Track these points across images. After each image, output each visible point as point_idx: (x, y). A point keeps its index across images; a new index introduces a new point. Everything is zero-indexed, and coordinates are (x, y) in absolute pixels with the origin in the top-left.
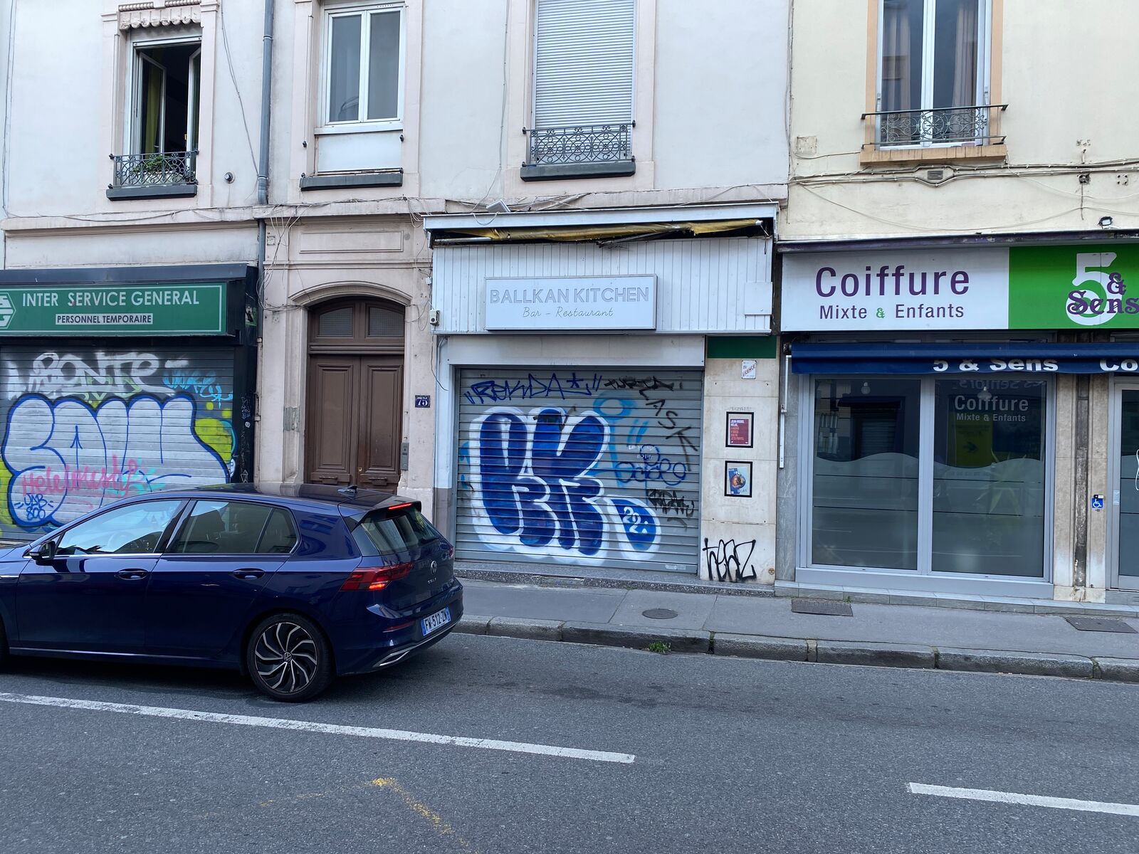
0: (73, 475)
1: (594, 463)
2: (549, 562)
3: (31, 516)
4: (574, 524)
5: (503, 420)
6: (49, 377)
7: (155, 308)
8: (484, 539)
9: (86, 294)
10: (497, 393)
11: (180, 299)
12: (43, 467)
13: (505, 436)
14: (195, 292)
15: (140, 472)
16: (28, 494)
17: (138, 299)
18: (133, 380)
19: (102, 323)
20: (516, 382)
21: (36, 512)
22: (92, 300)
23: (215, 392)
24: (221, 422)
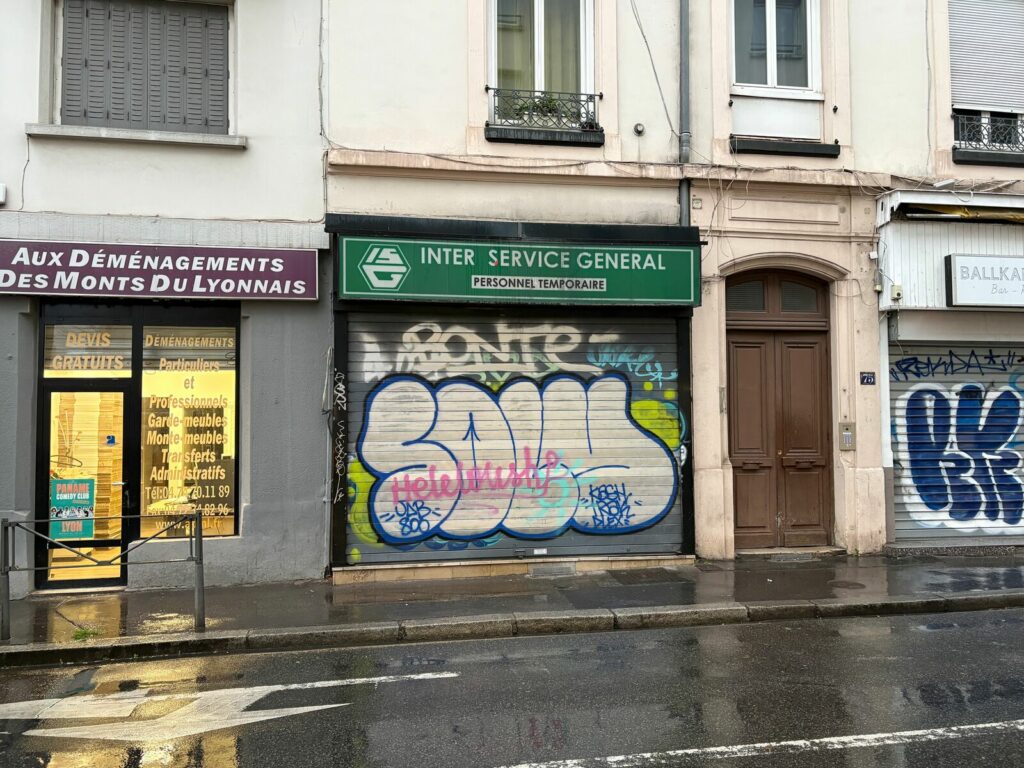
0: (468, 474)
1: (1012, 436)
2: (979, 534)
3: (407, 530)
4: (998, 496)
5: (928, 396)
6: (428, 353)
7: (609, 273)
8: (915, 517)
9: (514, 252)
10: (922, 370)
11: (641, 263)
12: (425, 466)
13: (930, 413)
14: (660, 256)
15: (562, 465)
16: (401, 502)
17: (586, 262)
18: (547, 358)
19: (537, 288)
20: (938, 358)
21: (415, 524)
22: (523, 260)
23: (654, 370)
24: (663, 405)
